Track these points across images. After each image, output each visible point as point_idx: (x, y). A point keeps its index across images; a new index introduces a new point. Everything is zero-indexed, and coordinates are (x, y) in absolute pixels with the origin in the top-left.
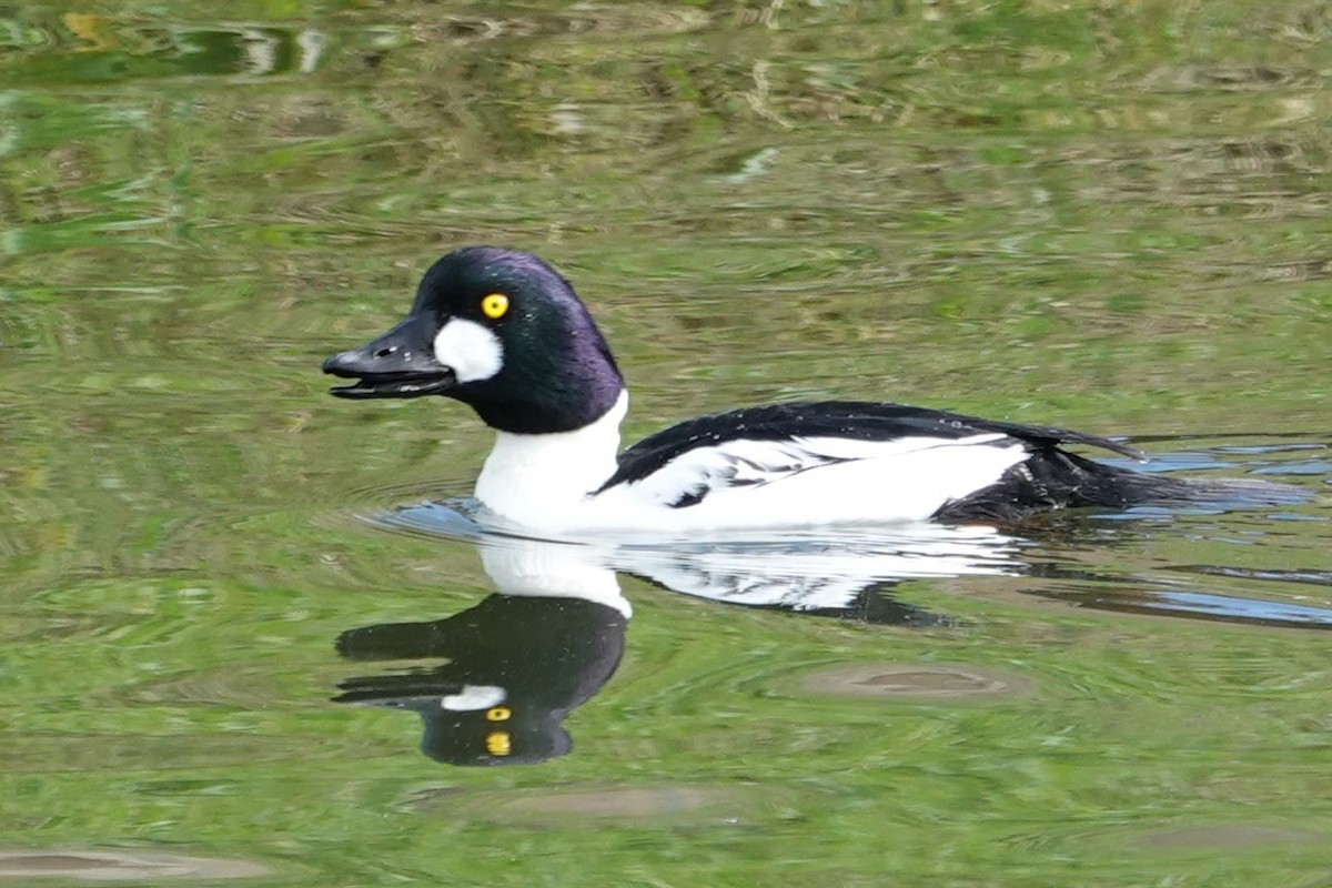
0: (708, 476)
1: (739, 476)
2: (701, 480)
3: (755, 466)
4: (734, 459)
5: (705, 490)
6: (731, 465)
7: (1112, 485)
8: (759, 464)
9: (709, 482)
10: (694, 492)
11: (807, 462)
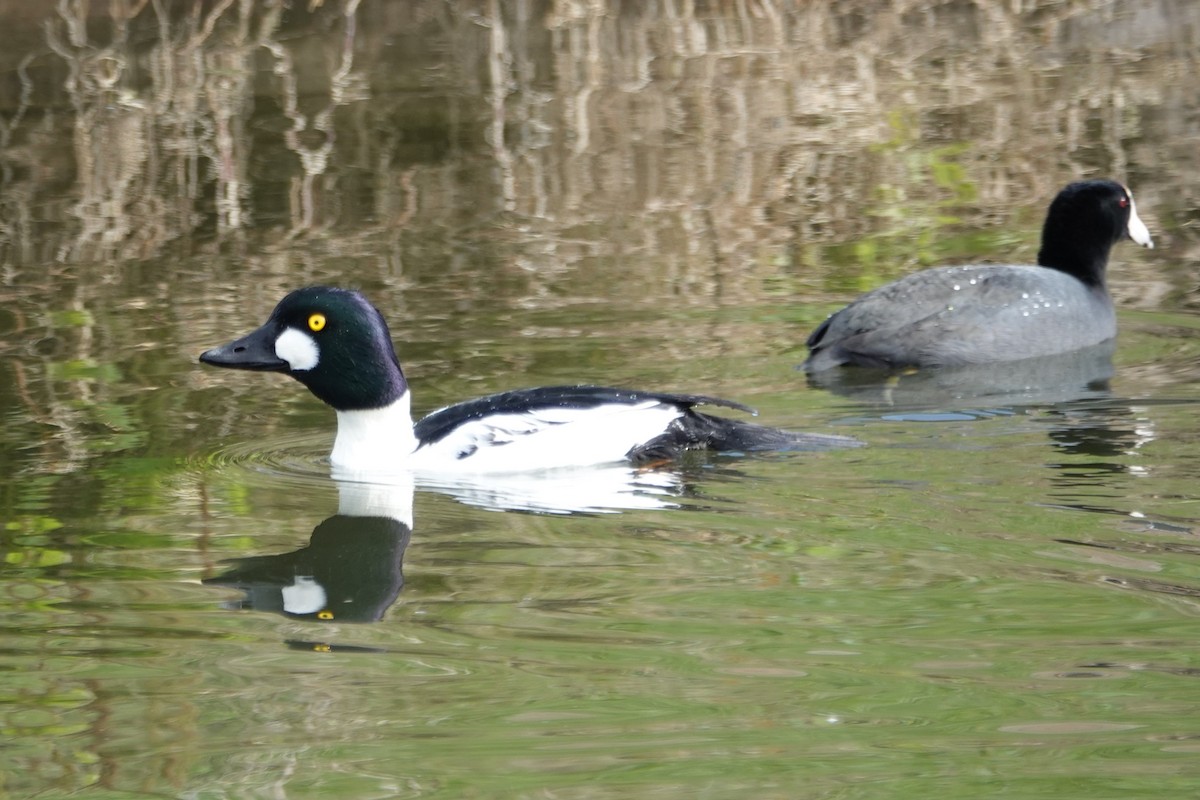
0: (476, 439)
1: (496, 439)
2: (471, 443)
3: (505, 431)
4: (492, 428)
5: (474, 449)
6: (490, 432)
7: (733, 432)
8: (508, 430)
9: (477, 444)
10: (467, 450)
11: (540, 426)
